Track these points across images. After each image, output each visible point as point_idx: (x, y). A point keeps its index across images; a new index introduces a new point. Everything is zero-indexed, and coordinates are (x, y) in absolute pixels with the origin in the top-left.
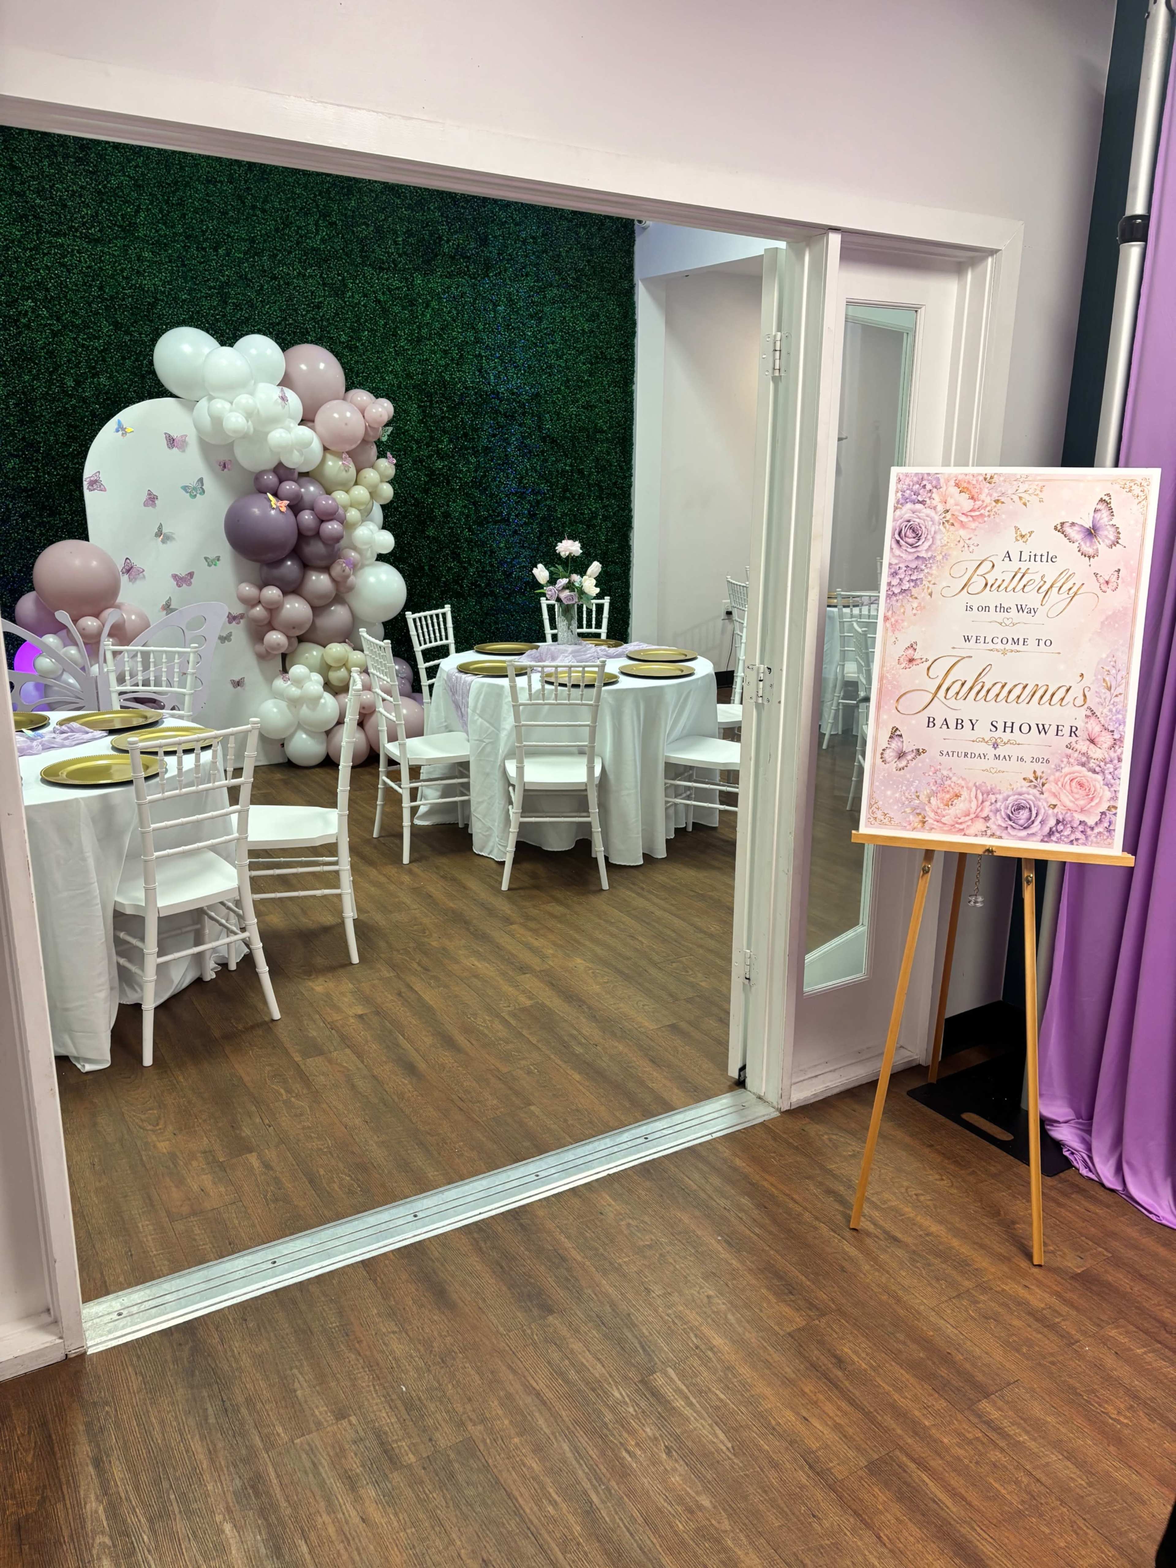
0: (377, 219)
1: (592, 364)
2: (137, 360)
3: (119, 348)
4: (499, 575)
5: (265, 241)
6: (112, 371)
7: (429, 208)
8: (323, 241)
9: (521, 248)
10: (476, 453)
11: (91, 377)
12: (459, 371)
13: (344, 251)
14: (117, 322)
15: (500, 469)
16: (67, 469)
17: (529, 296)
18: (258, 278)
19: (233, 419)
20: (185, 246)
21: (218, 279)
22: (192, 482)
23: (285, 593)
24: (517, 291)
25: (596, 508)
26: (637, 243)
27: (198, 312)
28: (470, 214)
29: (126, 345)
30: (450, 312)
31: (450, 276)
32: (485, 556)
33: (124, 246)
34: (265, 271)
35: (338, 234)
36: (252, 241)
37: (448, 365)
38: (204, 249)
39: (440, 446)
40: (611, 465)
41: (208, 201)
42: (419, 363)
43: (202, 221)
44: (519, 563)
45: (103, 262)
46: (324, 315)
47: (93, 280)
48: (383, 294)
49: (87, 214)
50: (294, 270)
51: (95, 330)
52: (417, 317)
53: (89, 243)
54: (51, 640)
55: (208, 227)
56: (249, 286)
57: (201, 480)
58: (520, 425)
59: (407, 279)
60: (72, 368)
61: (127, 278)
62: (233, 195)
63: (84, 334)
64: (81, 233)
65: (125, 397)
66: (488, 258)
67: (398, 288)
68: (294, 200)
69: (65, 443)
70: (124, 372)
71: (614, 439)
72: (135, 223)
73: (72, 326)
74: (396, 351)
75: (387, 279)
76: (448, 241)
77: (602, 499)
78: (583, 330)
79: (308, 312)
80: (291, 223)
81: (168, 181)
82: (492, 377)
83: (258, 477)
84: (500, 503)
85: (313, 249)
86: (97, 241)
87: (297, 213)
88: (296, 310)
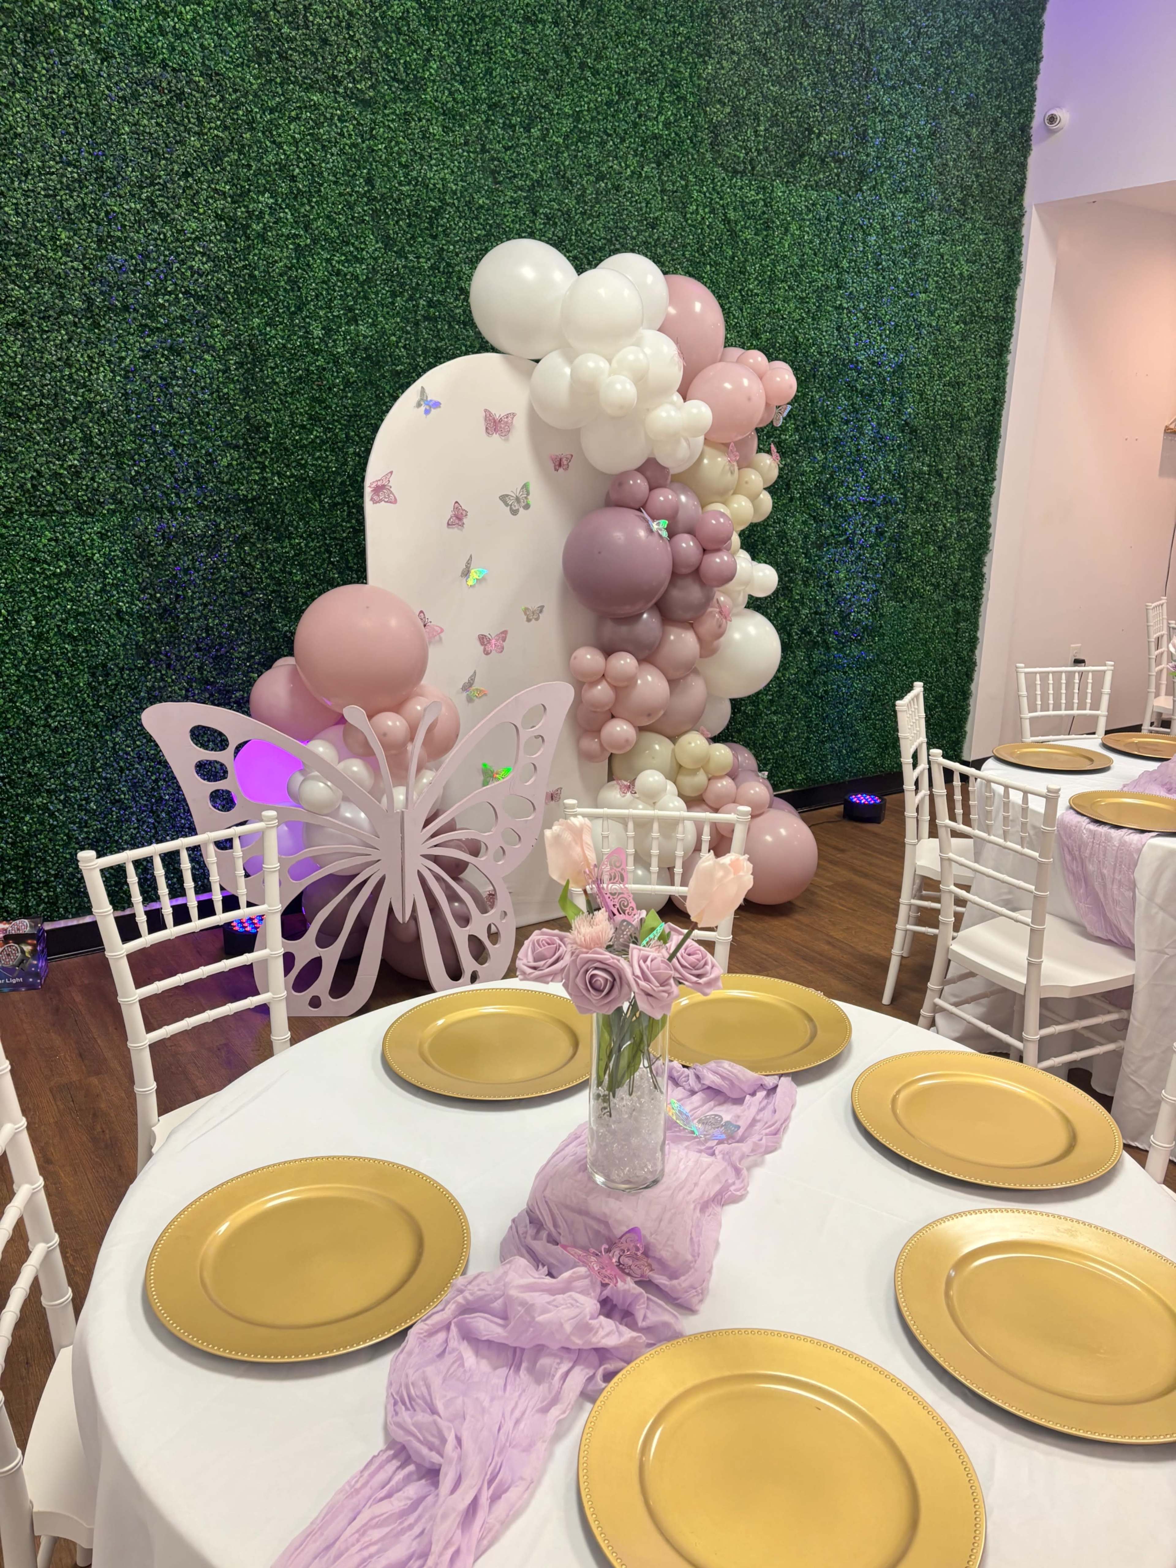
0: (736, 96)
1: (965, 323)
2: (411, 298)
3: (389, 278)
4: (834, 619)
5: (593, 119)
6: (376, 315)
7: (801, 83)
8: (667, 125)
9: (903, 151)
10: (824, 448)
11: (347, 324)
12: (814, 329)
13: (692, 142)
14: (388, 237)
15: (849, 470)
16: (304, 467)
17: (907, 222)
18: (581, 176)
19: (619, 387)
20: (487, 121)
21: (528, 175)
22: (513, 489)
23: (640, 661)
24: (893, 215)
25: (952, 523)
26: (1032, 153)
27: (499, 226)
28: (849, 98)
29: (398, 274)
30: (811, 242)
31: (817, 187)
32: (821, 592)
33: (405, 113)
34: (590, 166)
35: (686, 116)
36: (577, 117)
37: (803, 318)
38: (513, 127)
39: (783, 437)
40: (972, 465)
41: (524, 51)
42: (768, 315)
43: (513, 82)
44: (859, 600)
45: (373, 137)
46: (658, 239)
47: (359, 168)
48: (735, 209)
49: (355, 58)
50: (627, 166)
51: (357, 249)
52: (771, 248)
53: (356, 105)
54: (321, 749)
55: (521, 93)
56: (567, 188)
57: (525, 487)
58: (878, 409)
59: (764, 188)
60: (321, 308)
61: (406, 166)
62: (557, 44)
63: (342, 254)
64: (346, 88)
65: (390, 356)
66: (864, 162)
67: (753, 203)
68: (634, 59)
69: (303, 427)
70: (393, 317)
71: (979, 430)
72: (423, 78)
73: (325, 240)
74: (742, 296)
75: (741, 188)
76: (819, 135)
77: (958, 512)
78: (961, 274)
79: (639, 232)
80: (629, 94)
81: (472, 14)
82: (853, 339)
83: (619, 480)
84: (847, 518)
85: (655, 137)
86: (366, 104)
87: (638, 79)
88: (624, 229)
